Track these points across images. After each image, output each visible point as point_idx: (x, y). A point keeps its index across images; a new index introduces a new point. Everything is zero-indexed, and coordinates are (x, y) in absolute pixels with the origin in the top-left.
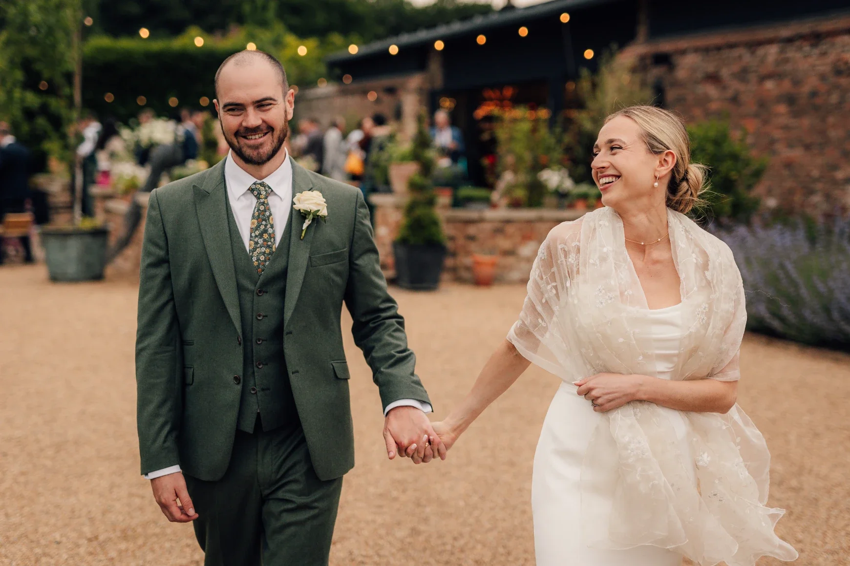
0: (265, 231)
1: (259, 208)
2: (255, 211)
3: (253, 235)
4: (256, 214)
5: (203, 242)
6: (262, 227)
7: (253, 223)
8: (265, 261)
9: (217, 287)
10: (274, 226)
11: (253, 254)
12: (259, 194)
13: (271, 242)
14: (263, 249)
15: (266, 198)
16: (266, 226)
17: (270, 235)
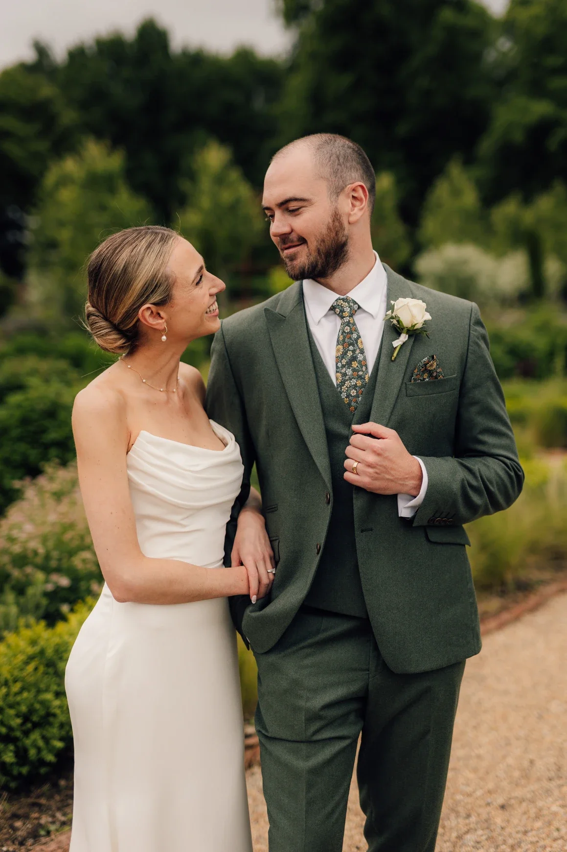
0: (354, 358)
1: (343, 330)
2: (340, 335)
3: (339, 365)
4: (341, 338)
5: (281, 377)
6: (350, 354)
7: (338, 350)
8: (357, 396)
9: (301, 435)
10: (365, 351)
11: (341, 389)
12: (342, 311)
13: (362, 371)
14: (354, 382)
15: (351, 316)
16: (354, 351)
17: (360, 362)
